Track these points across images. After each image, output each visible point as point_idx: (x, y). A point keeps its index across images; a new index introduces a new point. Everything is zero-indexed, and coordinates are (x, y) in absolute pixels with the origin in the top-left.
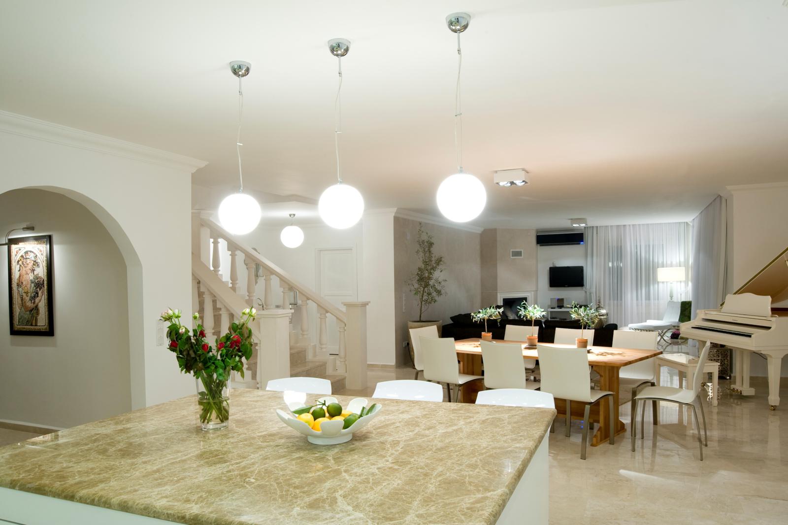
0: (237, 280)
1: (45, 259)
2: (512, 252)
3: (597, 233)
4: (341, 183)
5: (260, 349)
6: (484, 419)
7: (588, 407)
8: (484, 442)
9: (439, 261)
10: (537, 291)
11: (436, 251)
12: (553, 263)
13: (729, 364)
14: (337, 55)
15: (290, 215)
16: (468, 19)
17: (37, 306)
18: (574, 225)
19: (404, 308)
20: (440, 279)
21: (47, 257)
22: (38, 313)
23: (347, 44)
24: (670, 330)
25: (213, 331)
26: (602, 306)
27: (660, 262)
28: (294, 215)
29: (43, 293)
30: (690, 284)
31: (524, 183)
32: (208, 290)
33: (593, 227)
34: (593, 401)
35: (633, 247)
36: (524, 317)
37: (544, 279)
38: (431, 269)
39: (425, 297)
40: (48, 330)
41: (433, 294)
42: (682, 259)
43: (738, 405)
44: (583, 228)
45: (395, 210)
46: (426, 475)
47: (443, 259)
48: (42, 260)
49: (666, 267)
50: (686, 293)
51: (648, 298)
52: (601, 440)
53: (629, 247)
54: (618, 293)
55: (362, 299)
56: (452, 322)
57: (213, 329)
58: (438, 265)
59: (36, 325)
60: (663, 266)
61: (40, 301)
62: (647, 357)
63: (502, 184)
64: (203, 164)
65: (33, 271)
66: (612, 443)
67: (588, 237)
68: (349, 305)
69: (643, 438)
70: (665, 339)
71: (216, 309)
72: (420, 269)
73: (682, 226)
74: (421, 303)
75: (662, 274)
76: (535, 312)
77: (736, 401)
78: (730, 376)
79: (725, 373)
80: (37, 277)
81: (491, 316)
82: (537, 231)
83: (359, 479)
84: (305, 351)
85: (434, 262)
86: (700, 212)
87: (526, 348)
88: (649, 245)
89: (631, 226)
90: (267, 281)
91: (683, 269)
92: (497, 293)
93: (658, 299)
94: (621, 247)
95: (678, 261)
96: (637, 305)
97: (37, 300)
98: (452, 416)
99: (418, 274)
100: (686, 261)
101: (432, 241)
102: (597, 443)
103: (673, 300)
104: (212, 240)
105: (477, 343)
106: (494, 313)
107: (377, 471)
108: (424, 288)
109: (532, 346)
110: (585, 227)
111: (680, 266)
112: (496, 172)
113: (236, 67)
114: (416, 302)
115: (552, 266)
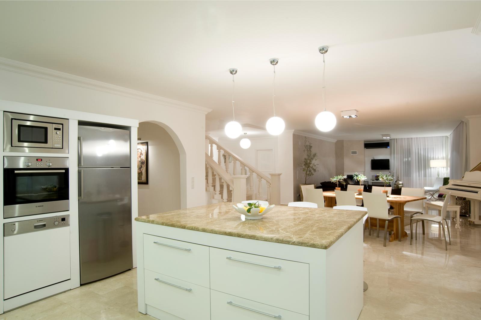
0: (221, 163)
1: (145, 152)
2: (352, 152)
3: (397, 142)
4: (275, 116)
5: (233, 193)
6: (335, 213)
7: (387, 222)
8: (335, 219)
9: (315, 155)
10: (365, 171)
11: (313, 151)
12: (373, 158)
13: (468, 208)
14: (273, 65)
15: (244, 134)
16: (328, 48)
17: (141, 172)
18: (384, 138)
19: (298, 177)
20: (315, 164)
21: (146, 151)
22: (142, 175)
23: (277, 60)
24: (437, 193)
25: (212, 185)
26: (400, 180)
27: (432, 156)
28: (246, 133)
29: (144, 166)
30: (449, 169)
31: (356, 116)
32: (211, 167)
33: (394, 139)
34: (390, 219)
35: (416, 149)
36: (356, 180)
37: (369, 166)
38: (311, 159)
39: (308, 173)
40: (146, 182)
41: (312, 171)
42: (444, 156)
43: (472, 229)
44: (389, 140)
45: (293, 130)
46: (312, 226)
47: (316, 154)
48: (144, 152)
49: (435, 159)
50: (447, 174)
51: (425, 176)
52: (394, 239)
53: (414, 149)
54: (408, 173)
55: (277, 172)
56: (321, 185)
57: (212, 184)
58: (314, 157)
59: (141, 180)
60: (433, 159)
61: (143, 170)
62: (418, 200)
63: (345, 117)
64: (210, 110)
65: (140, 157)
66: (400, 241)
67: (392, 144)
68: (272, 175)
69: (416, 240)
70: (434, 197)
71: (214, 175)
72: (305, 159)
73: (444, 138)
74: (306, 175)
75: (433, 163)
76: (362, 178)
77: (471, 227)
78: (469, 215)
79: (466, 214)
80: (142, 160)
81: (340, 179)
82: (365, 141)
83: (287, 226)
84: (252, 196)
85: (312, 155)
86: (454, 130)
87: (357, 195)
88: (425, 148)
89: (415, 139)
90: (235, 163)
91: (445, 161)
92: (344, 172)
93: (431, 177)
94: (410, 149)
95: (442, 156)
96: (419, 179)
97: (142, 169)
98: (322, 212)
99: (304, 161)
100: (447, 156)
101: (312, 145)
102: (392, 240)
103: (439, 177)
104: (210, 145)
105: (333, 193)
106: (341, 178)
107: (293, 225)
108: (307, 168)
109: (360, 194)
110: (390, 139)
111: (443, 159)
112: (342, 111)
113: (232, 71)
114: (303, 175)
115: (372, 159)
